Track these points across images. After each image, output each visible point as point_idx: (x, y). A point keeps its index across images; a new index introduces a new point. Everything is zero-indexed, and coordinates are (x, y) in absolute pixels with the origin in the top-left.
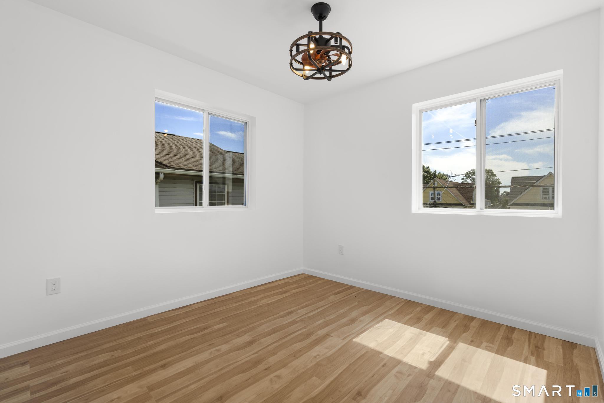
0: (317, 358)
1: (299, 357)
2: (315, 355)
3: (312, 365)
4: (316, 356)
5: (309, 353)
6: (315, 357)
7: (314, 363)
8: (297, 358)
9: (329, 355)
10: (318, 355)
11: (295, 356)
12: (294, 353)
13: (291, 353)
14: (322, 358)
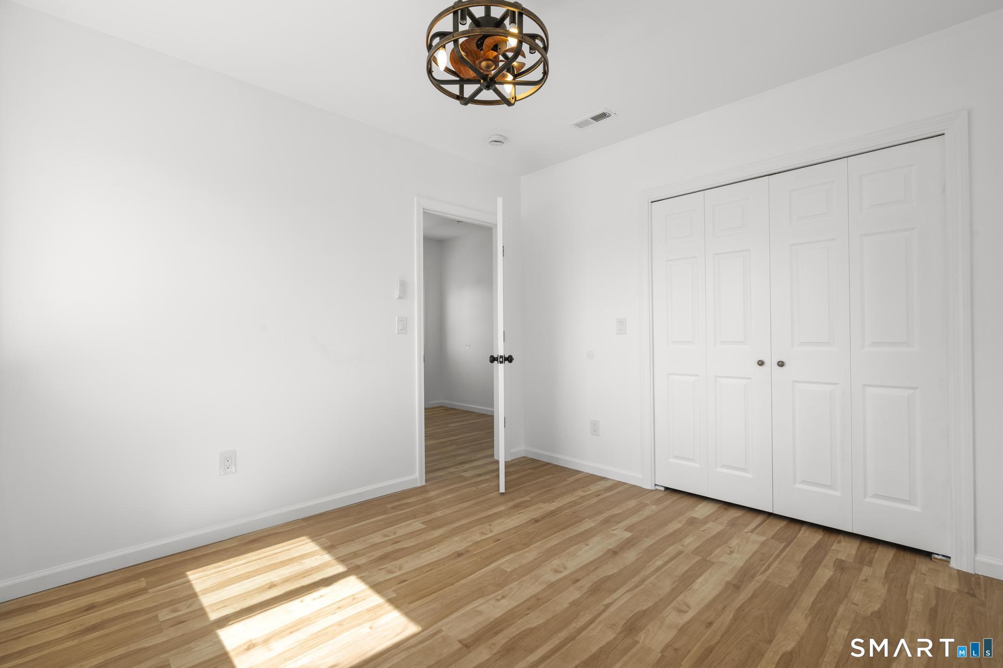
0: (500, 596)
1: (531, 598)
2: (503, 601)
3: (511, 586)
4: (501, 599)
5: (514, 604)
6: (503, 597)
7: (506, 588)
8: (534, 596)
9: (479, 600)
10: (498, 600)
11: (538, 599)
12: (541, 606)
13: (544, 605)
14: (493, 595)
